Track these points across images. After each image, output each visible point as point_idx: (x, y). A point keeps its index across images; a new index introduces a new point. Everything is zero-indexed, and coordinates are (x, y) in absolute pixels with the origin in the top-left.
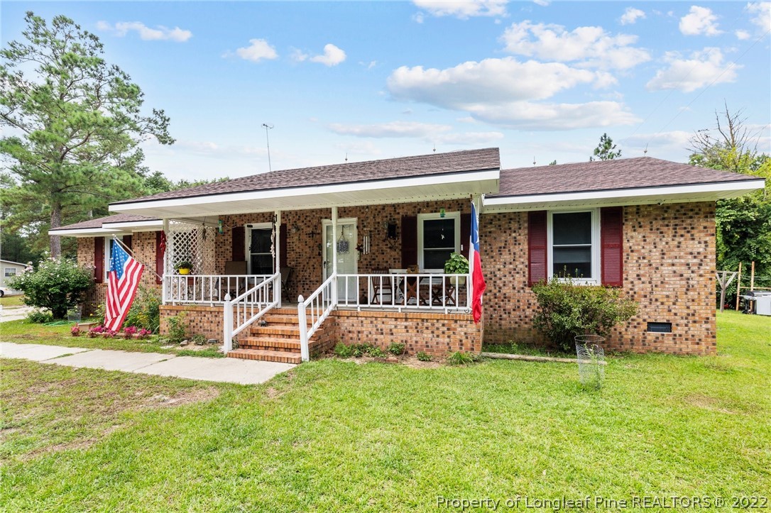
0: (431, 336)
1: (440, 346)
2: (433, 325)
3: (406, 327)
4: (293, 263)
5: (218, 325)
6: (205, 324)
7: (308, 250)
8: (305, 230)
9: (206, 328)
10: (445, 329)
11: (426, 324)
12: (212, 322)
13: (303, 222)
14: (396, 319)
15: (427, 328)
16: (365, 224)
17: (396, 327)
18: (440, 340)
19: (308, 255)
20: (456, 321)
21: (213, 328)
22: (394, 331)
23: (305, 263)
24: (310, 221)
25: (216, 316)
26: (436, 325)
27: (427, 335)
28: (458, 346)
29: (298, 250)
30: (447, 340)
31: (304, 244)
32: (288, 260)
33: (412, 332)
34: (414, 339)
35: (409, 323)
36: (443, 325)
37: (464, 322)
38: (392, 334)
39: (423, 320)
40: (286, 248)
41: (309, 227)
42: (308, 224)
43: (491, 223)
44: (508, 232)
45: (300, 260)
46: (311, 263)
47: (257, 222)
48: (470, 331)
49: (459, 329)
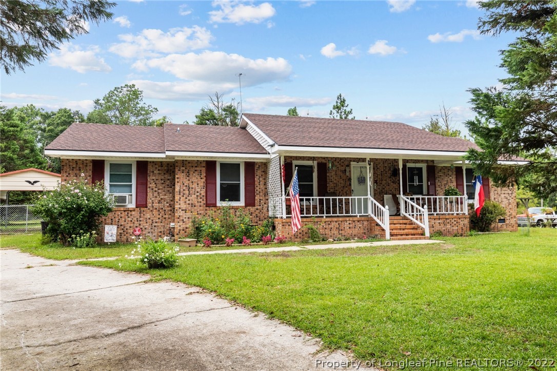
0: (450, 226)
1: (454, 231)
2: (451, 221)
3: (439, 223)
4: (331, 190)
5: (330, 230)
6: (321, 230)
7: (342, 182)
8: (339, 168)
9: (321, 233)
10: (455, 222)
11: (448, 221)
12: (326, 228)
13: (338, 162)
14: (435, 219)
15: (448, 223)
16: (378, 167)
17: (435, 223)
18: (454, 228)
19: (342, 185)
20: (460, 219)
21: (327, 233)
22: (434, 225)
23: (340, 190)
24: (343, 162)
25: (329, 224)
26: (452, 221)
27: (449, 226)
28: (461, 230)
29: (335, 182)
30: (457, 228)
31: (339, 177)
32: (328, 188)
33: (442, 225)
34: (443, 229)
35: (440, 221)
36: (455, 221)
37: (463, 219)
38: (433, 227)
39: (446, 219)
40: (326, 180)
41: (342, 166)
42: (342, 164)
43: (440, 171)
44: (448, 176)
45: (337, 188)
46: (345, 191)
47: (304, 160)
48: (465, 223)
49: (461, 222)
